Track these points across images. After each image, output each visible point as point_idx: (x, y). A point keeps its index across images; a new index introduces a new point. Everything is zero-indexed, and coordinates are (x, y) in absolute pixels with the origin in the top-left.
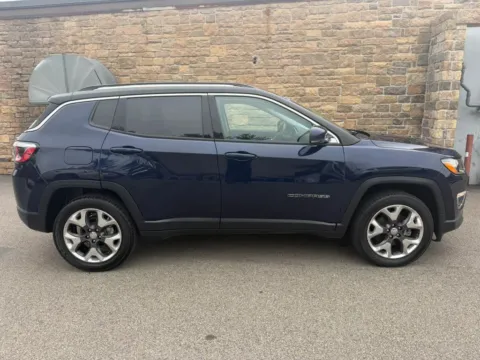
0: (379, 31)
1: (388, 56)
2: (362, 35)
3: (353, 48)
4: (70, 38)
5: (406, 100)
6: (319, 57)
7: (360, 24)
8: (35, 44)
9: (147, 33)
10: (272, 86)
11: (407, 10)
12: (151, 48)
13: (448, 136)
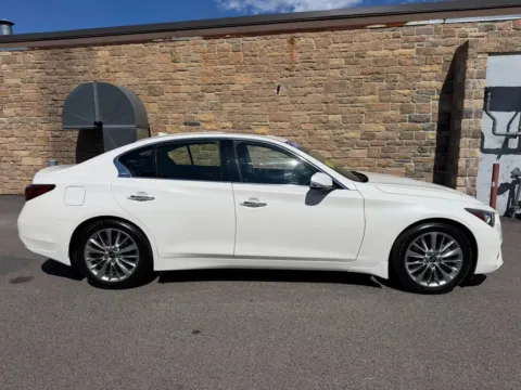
0: (403, 59)
1: (411, 84)
2: (386, 64)
3: (376, 76)
4: (104, 66)
5: (431, 128)
6: (342, 85)
7: (384, 52)
8: (70, 72)
9: (174, 61)
10: (294, 113)
11: (431, 39)
12: (178, 75)
13: (471, 165)
